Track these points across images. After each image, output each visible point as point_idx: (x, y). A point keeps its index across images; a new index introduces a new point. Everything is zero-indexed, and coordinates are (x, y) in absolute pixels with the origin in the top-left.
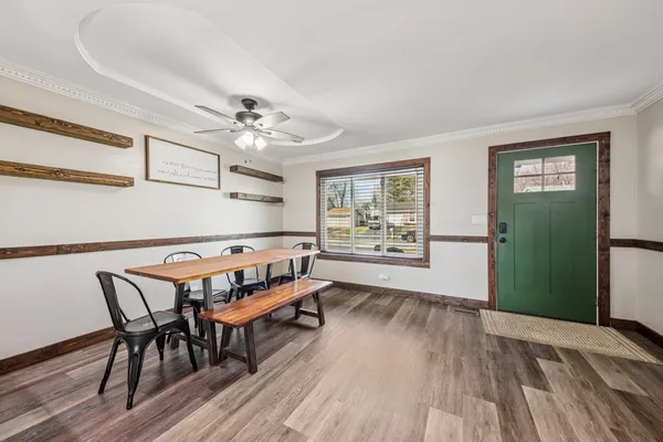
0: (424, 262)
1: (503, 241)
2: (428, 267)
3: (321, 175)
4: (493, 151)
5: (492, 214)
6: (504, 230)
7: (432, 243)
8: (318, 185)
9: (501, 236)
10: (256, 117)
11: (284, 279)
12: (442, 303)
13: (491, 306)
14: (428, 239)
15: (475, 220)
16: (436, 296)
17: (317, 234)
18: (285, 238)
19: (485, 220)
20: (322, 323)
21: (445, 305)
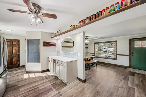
0: (116, 59)
1: (133, 56)
2: (117, 60)
3: (95, 43)
4: (130, 40)
5: (130, 51)
6: (133, 54)
7: (117, 56)
8: (94, 45)
9: (132, 55)
10: (88, 38)
11: (90, 60)
12: (119, 66)
13: (130, 67)
14: (117, 55)
15: (126, 52)
16: (118, 65)
17: (94, 53)
18: (88, 54)
19: (129, 52)
20: (97, 66)
21: (120, 67)
